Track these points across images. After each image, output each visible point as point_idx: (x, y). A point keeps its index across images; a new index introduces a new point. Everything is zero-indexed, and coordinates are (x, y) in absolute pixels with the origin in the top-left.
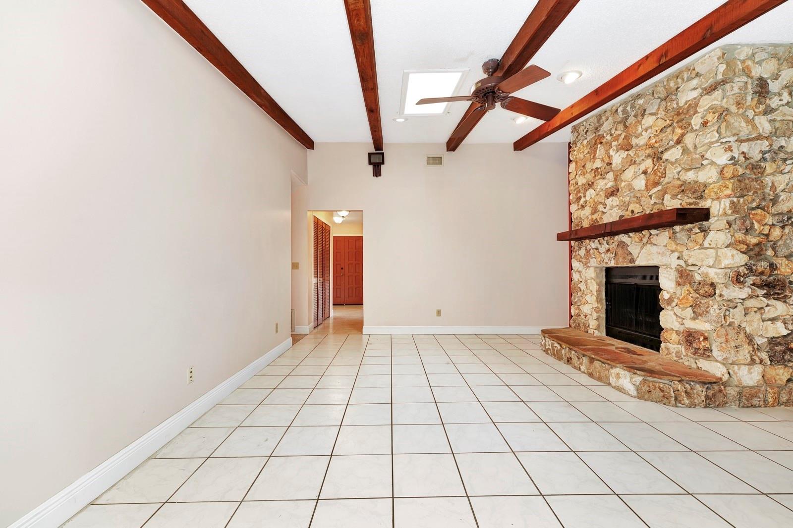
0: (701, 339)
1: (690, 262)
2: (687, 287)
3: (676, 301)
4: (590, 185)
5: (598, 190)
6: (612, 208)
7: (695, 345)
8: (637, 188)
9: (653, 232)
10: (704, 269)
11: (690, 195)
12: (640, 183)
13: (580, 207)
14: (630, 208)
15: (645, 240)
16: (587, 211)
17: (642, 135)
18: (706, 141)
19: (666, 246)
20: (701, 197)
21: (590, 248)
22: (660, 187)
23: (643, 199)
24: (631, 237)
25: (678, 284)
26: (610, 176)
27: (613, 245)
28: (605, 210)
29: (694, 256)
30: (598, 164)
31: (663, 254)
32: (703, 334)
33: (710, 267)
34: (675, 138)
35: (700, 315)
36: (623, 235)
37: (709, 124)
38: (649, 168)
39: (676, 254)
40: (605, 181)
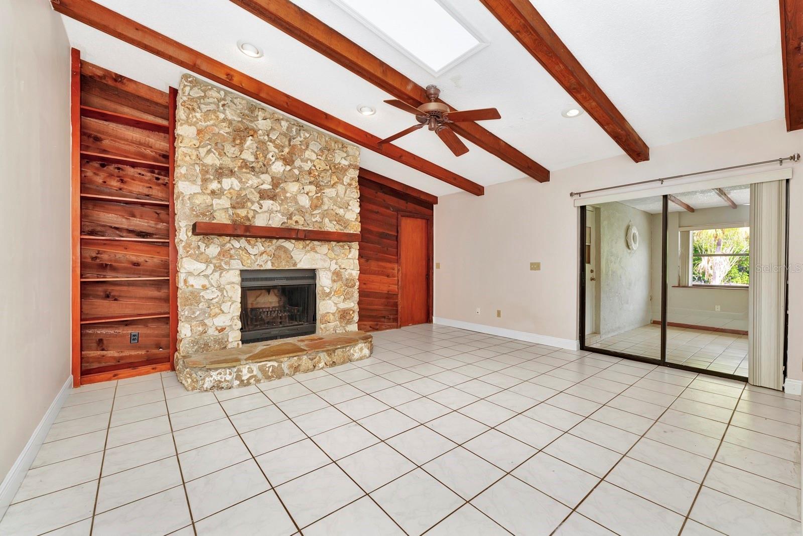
0: (351, 312)
1: (343, 266)
2: (340, 282)
3: (333, 293)
4: (232, 173)
5: (247, 185)
6: (270, 212)
7: (348, 318)
8: (301, 203)
9: (316, 243)
10: (349, 271)
11: (343, 225)
12: (304, 201)
13: (209, 192)
14: (294, 218)
15: (308, 248)
16: (225, 202)
17: (307, 163)
18: (351, 196)
19: (326, 255)
20: (345, 227)
21: (232, 247)
22: (320, 211)
23: (307, 215)
24: (294, 244)
25: (334, 281)
26: (267, 178)
27: (270, 248)
28: (259, 211)
29: (344, 263)
30: (248, 156)
31: (324, 261)
32: (351, 310)
33: (353, 270)
34: (332, 182)
35: (349, 299)
36: (284, 240)
37: (352, 186)
38: (311, 192)
39: (335, 261)
40: (259, 180)
